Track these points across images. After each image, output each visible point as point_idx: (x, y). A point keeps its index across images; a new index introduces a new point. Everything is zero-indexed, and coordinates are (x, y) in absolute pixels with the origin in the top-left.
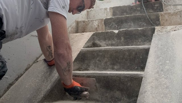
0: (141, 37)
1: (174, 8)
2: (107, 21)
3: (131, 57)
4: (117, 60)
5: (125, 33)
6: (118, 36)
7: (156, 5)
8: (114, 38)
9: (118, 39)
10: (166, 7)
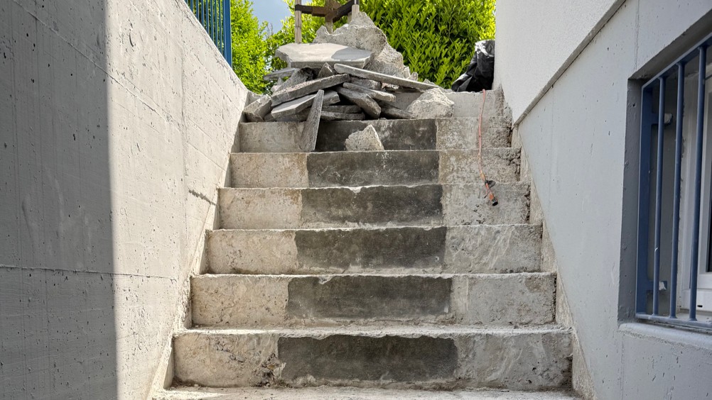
0: (410, 204)
1: (459, 140)
2: (316, 162)
3: (408, 244)
4: (378, 248)
5: (377, 194)
6: (361, 198)
7: (421, 129)
8: (351, 205)
9: (358, 207)
10: (442, 135)
